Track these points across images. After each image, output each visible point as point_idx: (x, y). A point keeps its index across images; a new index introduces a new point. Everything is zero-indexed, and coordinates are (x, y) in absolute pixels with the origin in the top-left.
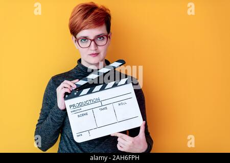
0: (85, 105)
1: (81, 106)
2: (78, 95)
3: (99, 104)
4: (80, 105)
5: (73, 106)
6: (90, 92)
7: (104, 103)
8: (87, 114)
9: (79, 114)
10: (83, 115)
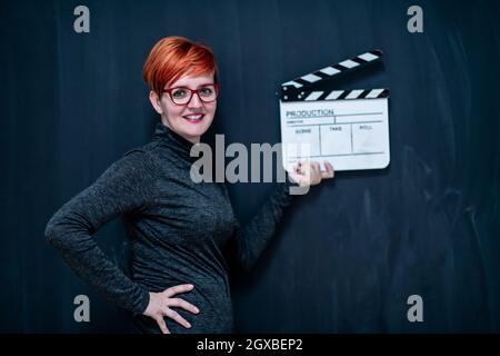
0: (309, 117)
1: (304, 117)
2: (303, 99)
3: (331, 120)
4: (304, 114)
5: (292, 113)
6: (322, 98)
7: (338, 120)
8: (309, 131)
9: (299, 128)
10: (303, 131)
